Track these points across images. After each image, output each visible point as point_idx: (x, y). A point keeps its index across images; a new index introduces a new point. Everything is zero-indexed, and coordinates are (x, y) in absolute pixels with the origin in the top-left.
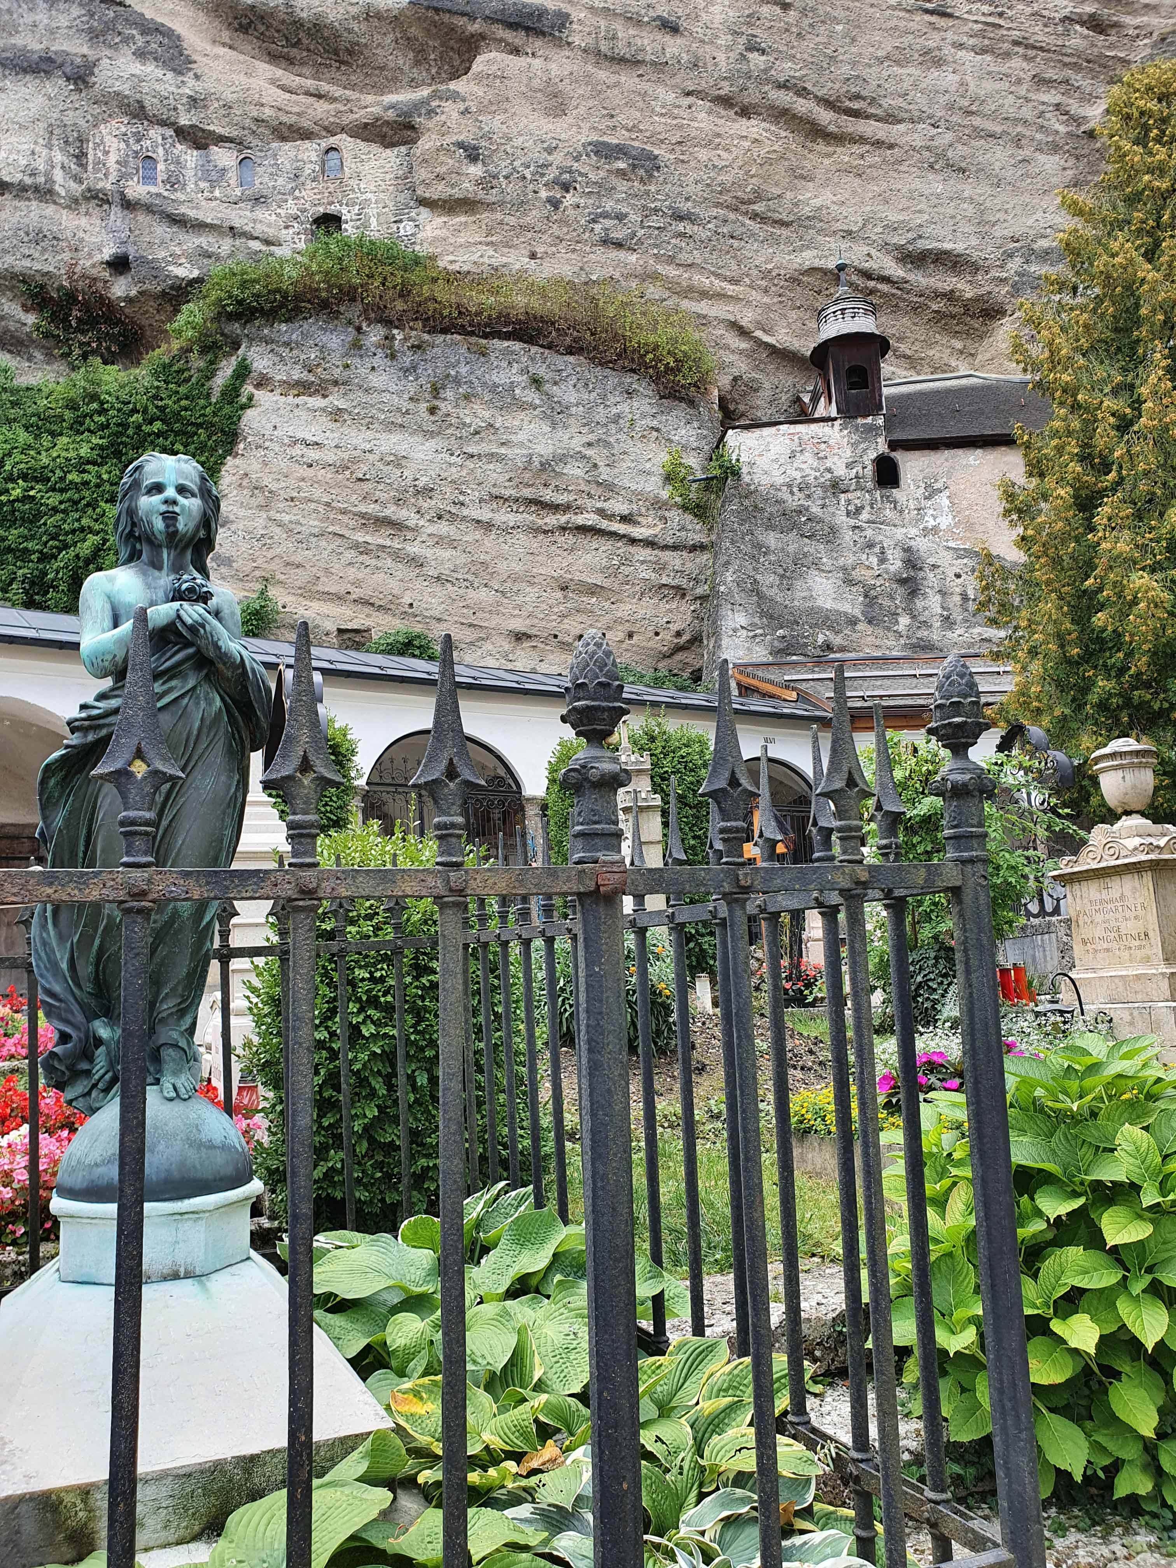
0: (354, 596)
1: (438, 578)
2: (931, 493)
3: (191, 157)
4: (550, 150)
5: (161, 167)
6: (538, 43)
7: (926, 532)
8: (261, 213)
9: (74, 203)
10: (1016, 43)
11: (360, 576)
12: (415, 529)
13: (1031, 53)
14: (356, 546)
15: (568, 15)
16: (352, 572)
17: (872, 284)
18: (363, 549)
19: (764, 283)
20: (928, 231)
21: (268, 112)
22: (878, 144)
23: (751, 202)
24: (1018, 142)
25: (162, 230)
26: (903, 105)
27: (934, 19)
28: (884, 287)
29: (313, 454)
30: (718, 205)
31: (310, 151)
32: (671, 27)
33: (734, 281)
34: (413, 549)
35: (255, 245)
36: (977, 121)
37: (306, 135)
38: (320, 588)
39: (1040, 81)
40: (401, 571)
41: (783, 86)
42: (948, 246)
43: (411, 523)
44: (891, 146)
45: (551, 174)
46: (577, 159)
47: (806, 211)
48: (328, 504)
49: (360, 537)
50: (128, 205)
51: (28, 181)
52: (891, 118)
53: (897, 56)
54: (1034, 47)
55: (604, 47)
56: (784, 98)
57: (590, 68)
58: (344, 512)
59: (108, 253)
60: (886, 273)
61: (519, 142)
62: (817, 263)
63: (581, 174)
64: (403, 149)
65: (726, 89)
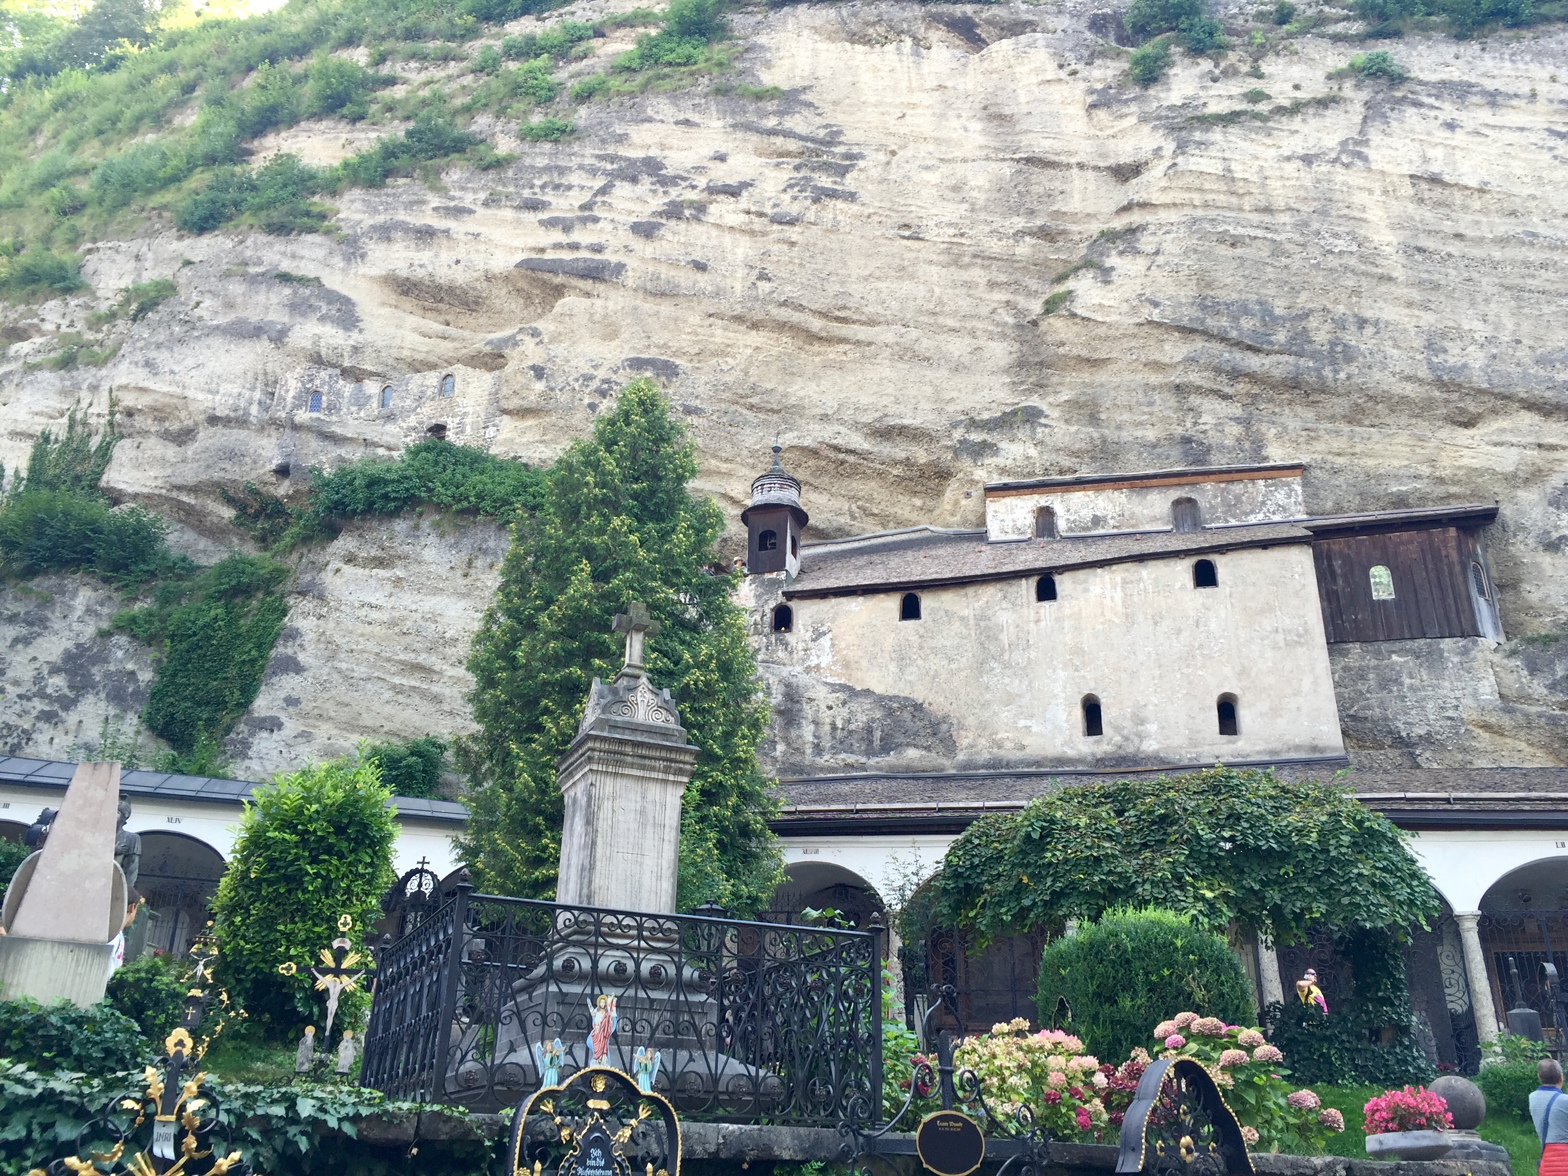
0: (386, 729)
1: (451, 713)
2: (818, 635)
3: (347, 388)
4: (596, 367)
5: (324, 398)
6: (600, 287)
7: (808, 670)
8: (391, 428)
9: (262, 428)
10: (975, 256)
11: (393, 711)
12: (440, 673)
13: (986, 262)
14: (394, 687)
15: (624, 266)
16: (388, 709)
17: (842, 456)
18: (398, 690)
19: (750, 461)
20: (890, 411)
21: (406, 353)
22: (858, 343)
23: (747, 396)
24: (973, 334)
25: (314, 443)
26: (881, 311)
27: (908, 243)
28: (851, 459)
29: (374, 615)
30: (721, 400)
31: (432, 379)
32: (700, 267)
33: (727, 460)
34: (435, 689)
35: (381, 451)
36: (941, 320)
37: (433, 367)
38: (361, 723)
39: (992, 285)
40: (426, 707)
41: (784, 304)
42: (906, 422)
43: (437, 668)
44: (869, 344)
45: (595, 384)
46: (615, 372)
47: (792, 401)
48: (377, 654)
49: (397, 680)
50: (296, 428)
51: (232, 415)
52: (871, 322)
53: (878, 273)
54: (990, 258)
55: (649, 286)
56: (784, 314)
57: (638, 302)
58: (389, 660)
59: (276, 462)
60: (852, 447)
61: (573, 363)
62: (795, 442)
63: (617, 384)
64: (497, 372)
65: (738, 310)
